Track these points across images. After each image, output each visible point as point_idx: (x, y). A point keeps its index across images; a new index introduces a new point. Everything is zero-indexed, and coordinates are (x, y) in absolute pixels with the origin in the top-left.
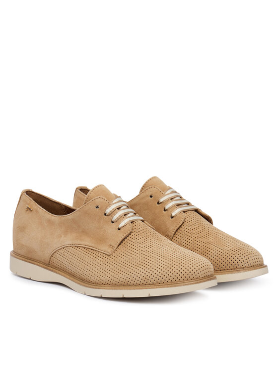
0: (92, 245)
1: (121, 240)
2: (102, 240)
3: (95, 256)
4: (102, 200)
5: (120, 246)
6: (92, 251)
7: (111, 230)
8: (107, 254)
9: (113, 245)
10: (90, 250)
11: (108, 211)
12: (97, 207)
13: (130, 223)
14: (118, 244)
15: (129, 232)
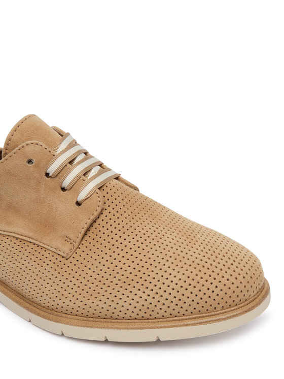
0: (31, 234)
1: (86, 227)
2: (47, 224)
3: (40, 256)
4: (37, 148)
5: (86, 238)
6: (31, 246)
7: (62, 205)
8: (63, 255)
9: (72, 236)
10: (27, 244)
11: (52, 169)
12: (30, 161)
13: (98, 191)
14: (81, 236)
15: (99, 210)
